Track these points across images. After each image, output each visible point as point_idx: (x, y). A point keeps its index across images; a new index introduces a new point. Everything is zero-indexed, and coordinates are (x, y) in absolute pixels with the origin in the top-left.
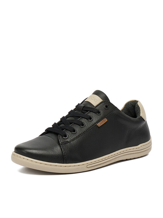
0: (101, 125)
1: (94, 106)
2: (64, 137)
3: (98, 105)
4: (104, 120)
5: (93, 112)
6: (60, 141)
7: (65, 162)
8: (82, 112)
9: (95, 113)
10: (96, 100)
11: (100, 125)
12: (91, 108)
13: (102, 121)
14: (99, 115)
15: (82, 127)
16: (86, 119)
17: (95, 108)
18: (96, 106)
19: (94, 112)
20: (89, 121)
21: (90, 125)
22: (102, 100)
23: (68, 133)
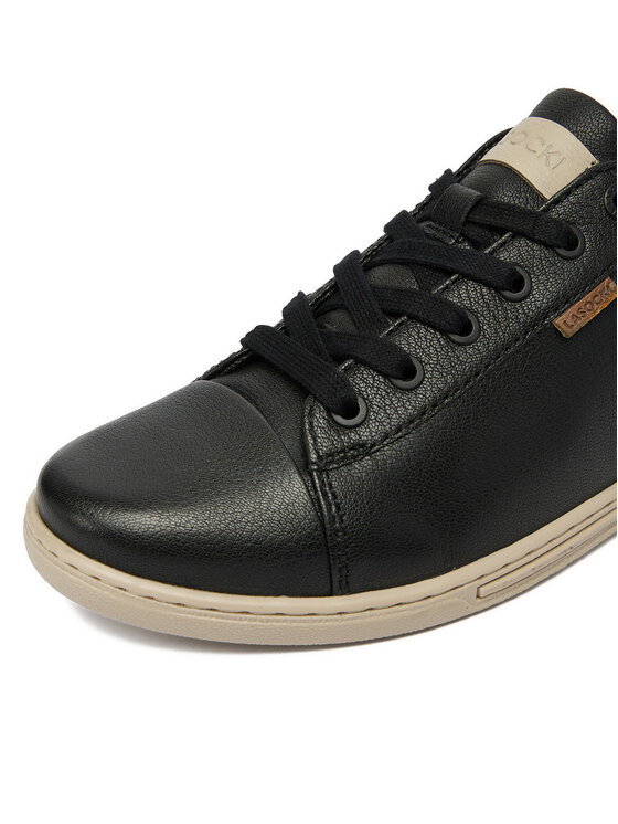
0: (582, 322)
1: (544, 200)
2: (339, 419)
3: (567, 192)
4: (599, 288)
5: (533, 240)
6: (315, 444)
7: (336, 585)
8: (467, 239)
9: (547, 246)
10: (554, 160)
11: (576, 328)
12: (524, 214)
13: (588, 297)
14: (568, 259)
15: (459, 344)
16: (486, 285)
17: (545, 211)
18: (557, 201)
19: (539, 242)
20: (508, 300)
21: (513, 326)
22: (592, 158)
23: (367, 384)
